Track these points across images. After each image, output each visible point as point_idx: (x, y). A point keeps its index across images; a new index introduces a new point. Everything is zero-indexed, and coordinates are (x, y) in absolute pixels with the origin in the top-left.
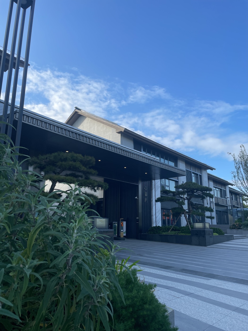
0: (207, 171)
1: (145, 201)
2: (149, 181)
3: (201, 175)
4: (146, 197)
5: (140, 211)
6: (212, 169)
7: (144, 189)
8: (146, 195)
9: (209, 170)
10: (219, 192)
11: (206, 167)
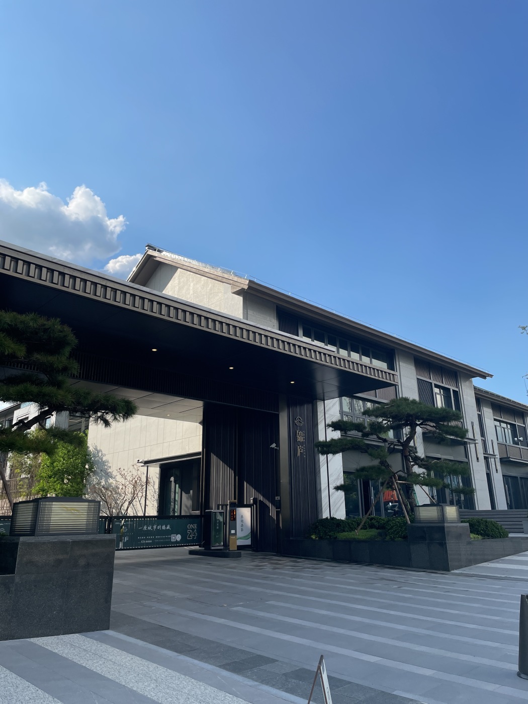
0: (471, 382)
1: (299, 454)
2: (310, 406)
3: (457, 390)
4: (302, 444)
5: (284, 479)
6: (484, 376)
7: (294, 424)
8: (300, 439)
9: (478, 378)
10: (509, 432)
11: (470, 373)
